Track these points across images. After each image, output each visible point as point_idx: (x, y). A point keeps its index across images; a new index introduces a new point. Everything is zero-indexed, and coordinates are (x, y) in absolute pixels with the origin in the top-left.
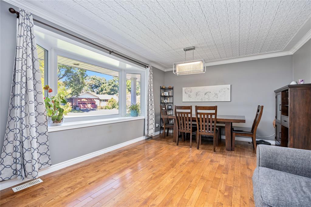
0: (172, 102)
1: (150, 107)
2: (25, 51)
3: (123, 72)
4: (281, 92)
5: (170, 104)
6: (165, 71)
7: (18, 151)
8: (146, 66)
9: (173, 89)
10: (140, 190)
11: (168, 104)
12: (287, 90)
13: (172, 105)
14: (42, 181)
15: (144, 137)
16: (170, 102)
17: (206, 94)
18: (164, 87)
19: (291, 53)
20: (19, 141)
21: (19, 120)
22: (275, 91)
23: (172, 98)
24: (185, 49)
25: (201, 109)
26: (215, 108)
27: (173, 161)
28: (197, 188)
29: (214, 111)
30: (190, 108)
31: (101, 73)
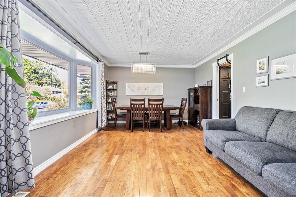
0: (116, 95)
1: (103, 100)
2: (10, 29)
3: (73, 63)
4: (193, 90)
5: (114, 97)
6: (109, 66)
7: (3, 160)
8: (98, 60)
9: (117, 83)
10: (141, 165)
11: (112, 97)
12: (198, 89)
13: (116, 98)
14: (29, 192)
15: (97, 130)
16: (114, 95)
17: (146, 89)
18: (109, 81)
19: (195, 66)
20: (4, 146)
21: (3, 118)
22: (188, 89)
23: (116, 91)
24: (140, 53)
25: (153, 101)
26: (162, 100)
27: (142, 142)
28: (173, 153)
29: (161, 102)
30: (144, 100)
31: (38, 59)
